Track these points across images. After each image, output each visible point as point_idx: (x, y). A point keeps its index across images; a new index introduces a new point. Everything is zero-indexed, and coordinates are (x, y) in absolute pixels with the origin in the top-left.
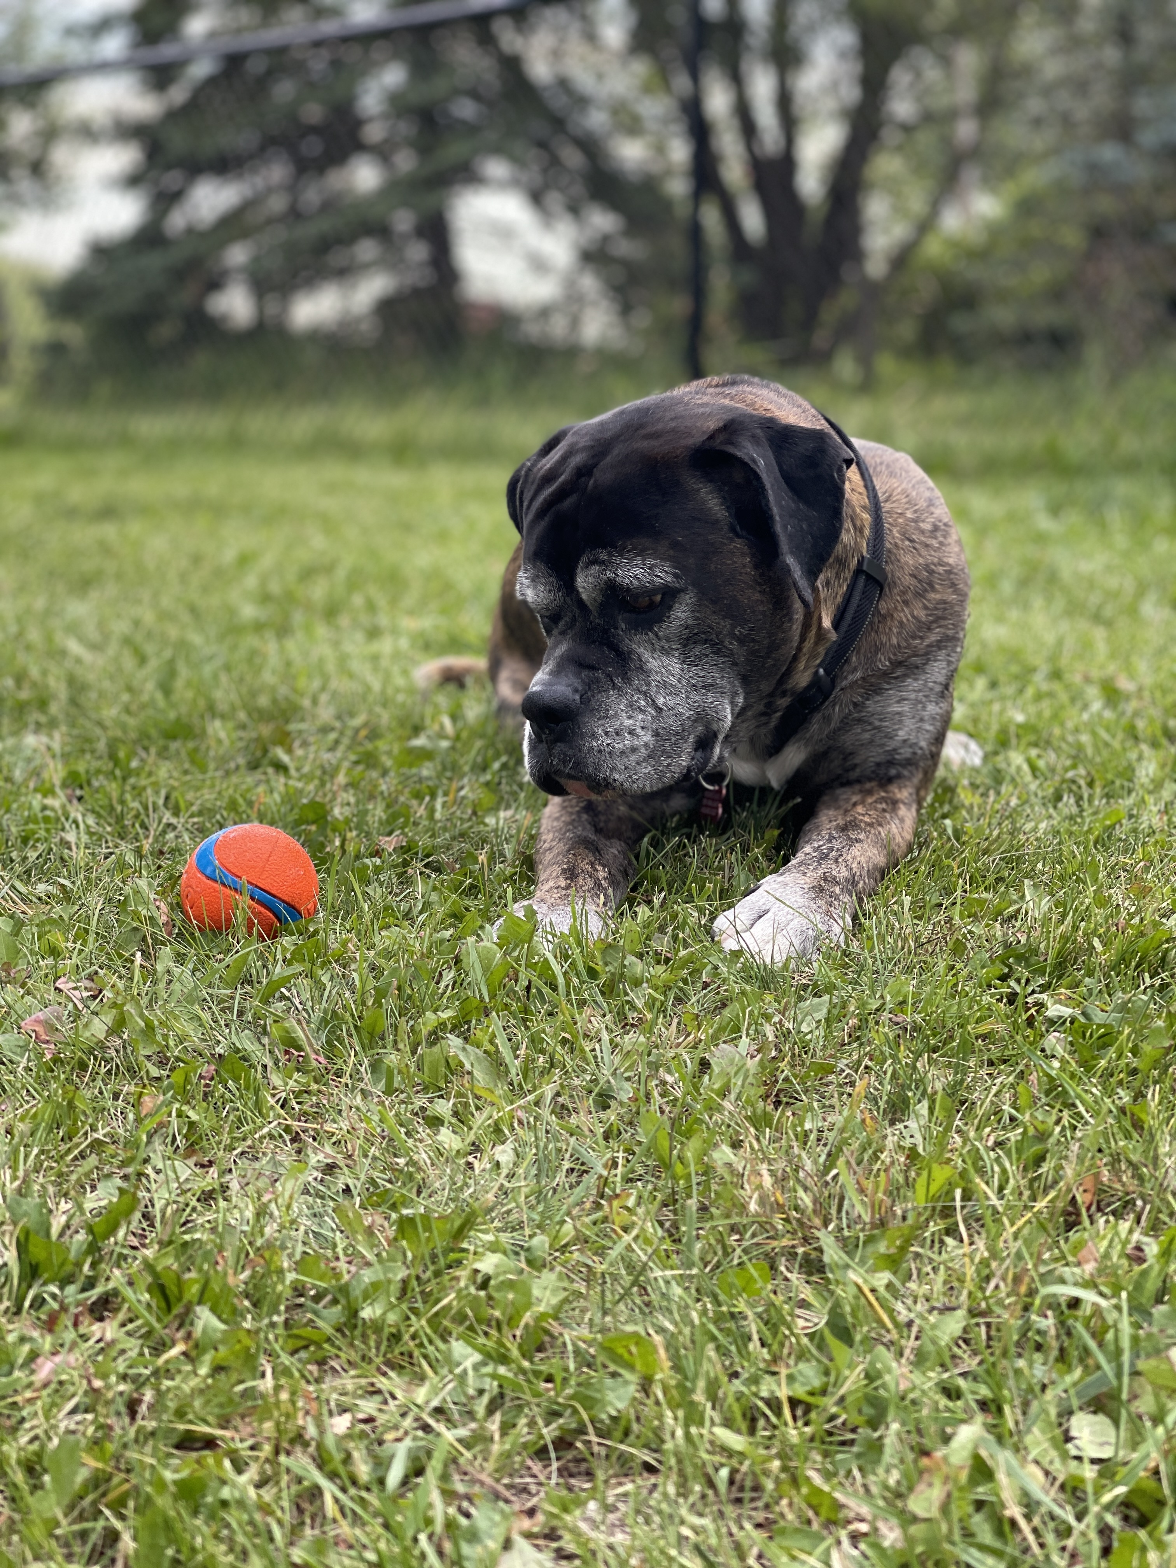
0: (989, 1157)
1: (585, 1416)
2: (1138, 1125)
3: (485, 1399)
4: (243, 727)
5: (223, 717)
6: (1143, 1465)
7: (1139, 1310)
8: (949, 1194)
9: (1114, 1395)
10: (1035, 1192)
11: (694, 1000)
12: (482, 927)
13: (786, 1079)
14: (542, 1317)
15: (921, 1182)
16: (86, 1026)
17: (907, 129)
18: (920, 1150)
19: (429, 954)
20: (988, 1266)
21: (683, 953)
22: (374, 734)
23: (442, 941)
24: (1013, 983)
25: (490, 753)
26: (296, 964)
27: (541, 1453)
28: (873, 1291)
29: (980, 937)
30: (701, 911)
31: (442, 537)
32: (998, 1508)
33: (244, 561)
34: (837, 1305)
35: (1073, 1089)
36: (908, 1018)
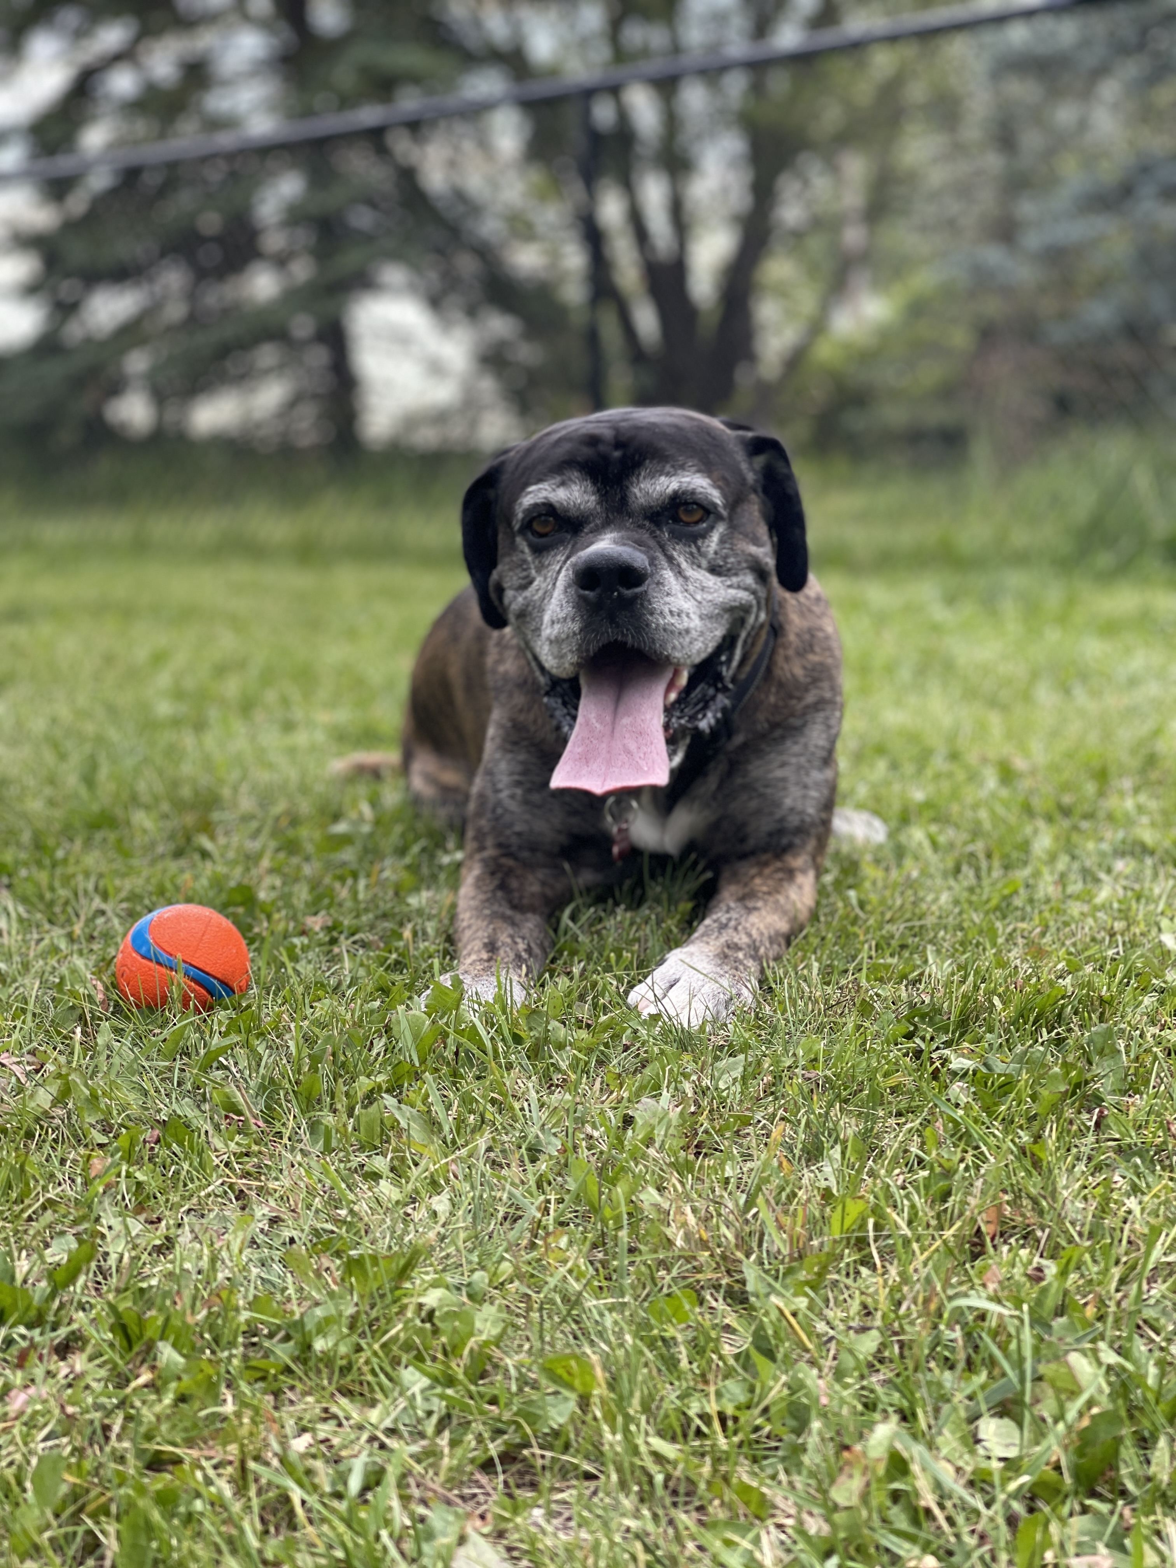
0: (898, 1194)
1: (528, 1430)
2: (1037, 1163)
3: (434, 1419)
4: (165, 817)
5: (147, 808)
6: (1044, 1459)
7: (1039, 1321)
8: (863, 1226)
9: (1018, 1401)
10: (942, 1221)
11: (615, 1062)
12: (410, 998)
13: (706, 1132)
14: (486, 1343)
15: (836, 1217)
16: (32, 1096)
17: (798, 235)
18: (835, 1191)
19: (358, 1024)
20: (900, 1291)
21: (603, 1018)
22: (295, 821)
23: (372, 1012)
24: (918, 1040)
25: (411, 836)
26: (233, 1035)
27: (487, 1466)
28: (794, 1314)
29: (886, 999)
30: (620, 980)
31: (352, 634)
32: (913, 1498)
33: (159, 659)
34: (761, 1327)
35: (977, 1131)
36: (820, 1072)
